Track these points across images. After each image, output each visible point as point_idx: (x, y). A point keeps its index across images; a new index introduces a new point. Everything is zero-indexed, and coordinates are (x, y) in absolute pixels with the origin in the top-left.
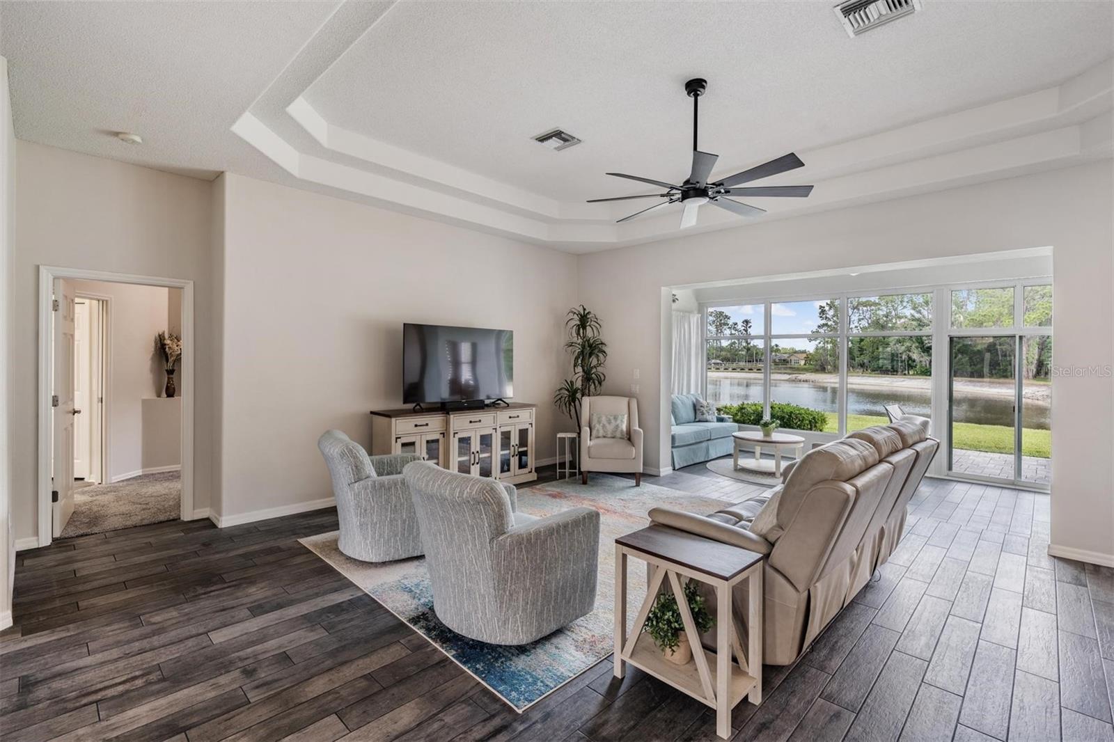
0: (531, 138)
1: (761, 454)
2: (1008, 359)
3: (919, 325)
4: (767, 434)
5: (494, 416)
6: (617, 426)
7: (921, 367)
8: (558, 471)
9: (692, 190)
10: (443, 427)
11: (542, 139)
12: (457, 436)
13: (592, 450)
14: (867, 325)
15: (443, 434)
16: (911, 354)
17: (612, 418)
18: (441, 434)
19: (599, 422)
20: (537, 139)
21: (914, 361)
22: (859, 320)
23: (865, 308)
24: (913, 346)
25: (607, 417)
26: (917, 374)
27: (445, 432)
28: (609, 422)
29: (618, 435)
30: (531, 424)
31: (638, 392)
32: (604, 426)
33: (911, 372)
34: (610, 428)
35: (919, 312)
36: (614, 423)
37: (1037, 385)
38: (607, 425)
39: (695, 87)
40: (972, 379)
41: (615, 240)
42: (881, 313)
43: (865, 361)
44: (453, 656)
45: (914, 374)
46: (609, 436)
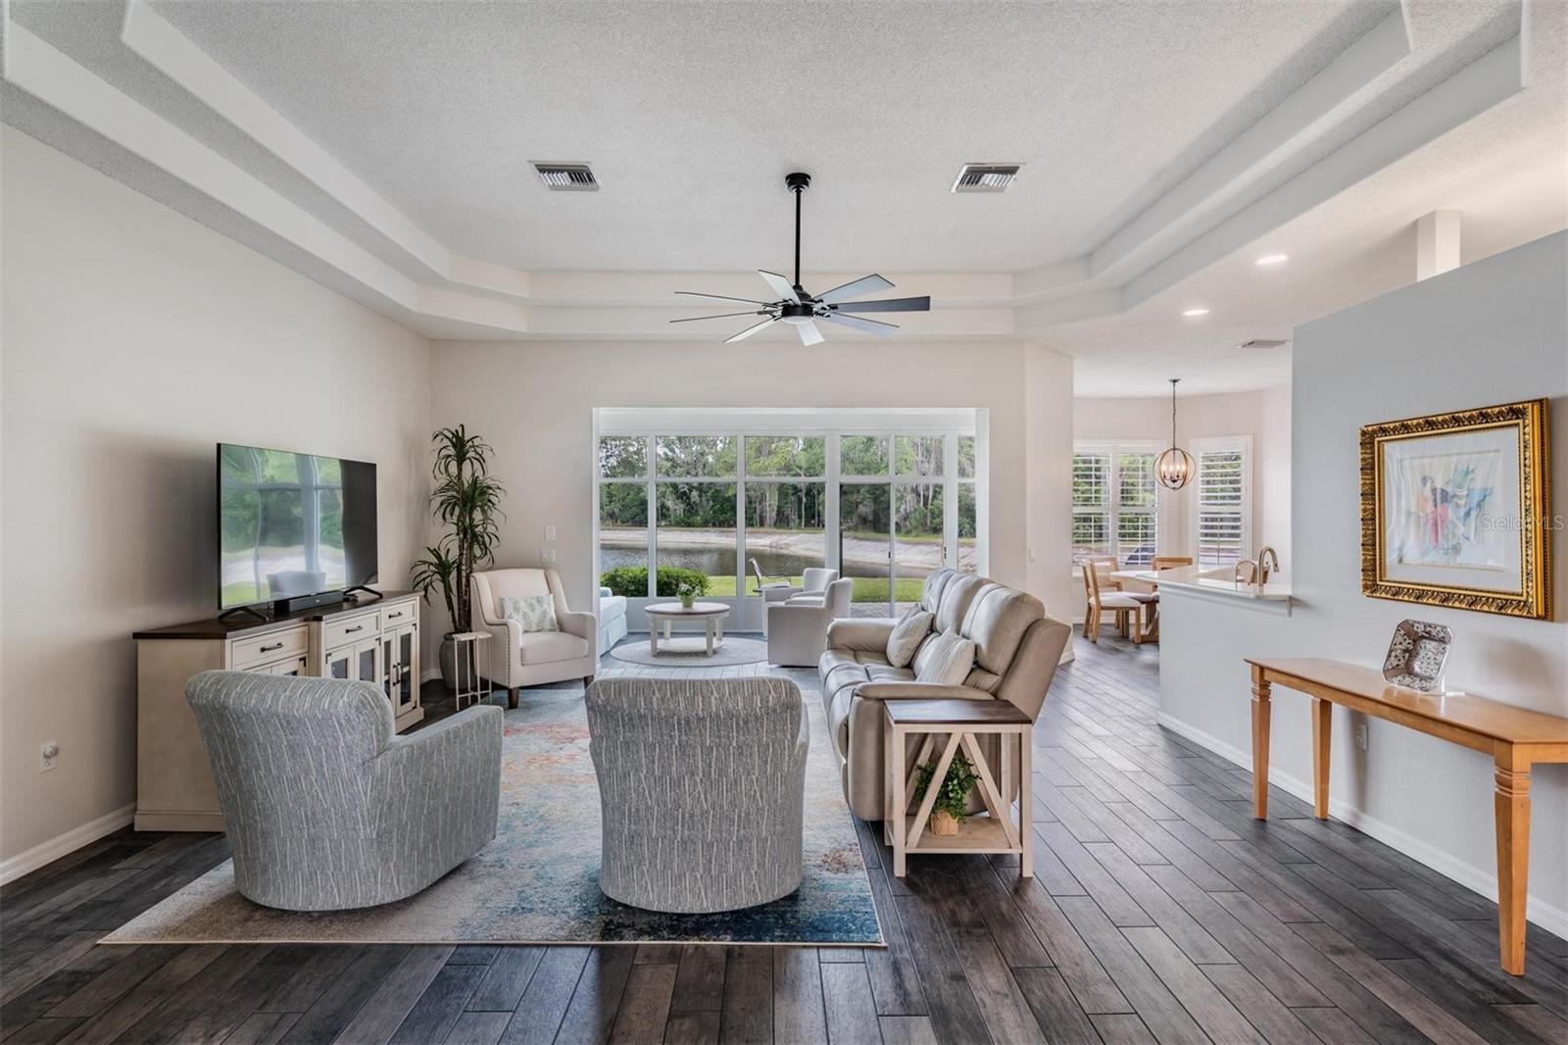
0: (530, 162)
1: (672, 633)
2: (753, 506)
3: (673, 466)
4: (688, 605)
5: (377, 617)
6: (544, 613)
7: (676, 516)
8: (458, 696)
9: (801, 307)
10: (303, 648)
11: (544, 169)
12: (331, 660)
13: (529, 656)
14: (615, 464)
15: (303, 659)
16: (666, 501)
17: (534, 601)
18: (301, 660)
19: (517, 610)
20: (536, 165)
21: (668, 509)
22: (607, 457)
23: (614, 443)
24: (668, 493)
25: (526, 601)
26: (670, 525)
27: (306, 655)
28: (532, 607)
29: (547, 626)
30: (415, 625)
31: (554, 560)
32: (525, 616)
33: (663, 523)
34: (534, 617)
35: (672, 451)
36: (538, 611)
37: (779, 534)
38: (531, 613)
39: (798, 181)
40: (723, 529)
41: (524, 330)
42: (631, 449)
43: (615, 510)
44: (733, 940)
45: (666, 526)
46: (534, 629)
